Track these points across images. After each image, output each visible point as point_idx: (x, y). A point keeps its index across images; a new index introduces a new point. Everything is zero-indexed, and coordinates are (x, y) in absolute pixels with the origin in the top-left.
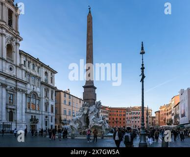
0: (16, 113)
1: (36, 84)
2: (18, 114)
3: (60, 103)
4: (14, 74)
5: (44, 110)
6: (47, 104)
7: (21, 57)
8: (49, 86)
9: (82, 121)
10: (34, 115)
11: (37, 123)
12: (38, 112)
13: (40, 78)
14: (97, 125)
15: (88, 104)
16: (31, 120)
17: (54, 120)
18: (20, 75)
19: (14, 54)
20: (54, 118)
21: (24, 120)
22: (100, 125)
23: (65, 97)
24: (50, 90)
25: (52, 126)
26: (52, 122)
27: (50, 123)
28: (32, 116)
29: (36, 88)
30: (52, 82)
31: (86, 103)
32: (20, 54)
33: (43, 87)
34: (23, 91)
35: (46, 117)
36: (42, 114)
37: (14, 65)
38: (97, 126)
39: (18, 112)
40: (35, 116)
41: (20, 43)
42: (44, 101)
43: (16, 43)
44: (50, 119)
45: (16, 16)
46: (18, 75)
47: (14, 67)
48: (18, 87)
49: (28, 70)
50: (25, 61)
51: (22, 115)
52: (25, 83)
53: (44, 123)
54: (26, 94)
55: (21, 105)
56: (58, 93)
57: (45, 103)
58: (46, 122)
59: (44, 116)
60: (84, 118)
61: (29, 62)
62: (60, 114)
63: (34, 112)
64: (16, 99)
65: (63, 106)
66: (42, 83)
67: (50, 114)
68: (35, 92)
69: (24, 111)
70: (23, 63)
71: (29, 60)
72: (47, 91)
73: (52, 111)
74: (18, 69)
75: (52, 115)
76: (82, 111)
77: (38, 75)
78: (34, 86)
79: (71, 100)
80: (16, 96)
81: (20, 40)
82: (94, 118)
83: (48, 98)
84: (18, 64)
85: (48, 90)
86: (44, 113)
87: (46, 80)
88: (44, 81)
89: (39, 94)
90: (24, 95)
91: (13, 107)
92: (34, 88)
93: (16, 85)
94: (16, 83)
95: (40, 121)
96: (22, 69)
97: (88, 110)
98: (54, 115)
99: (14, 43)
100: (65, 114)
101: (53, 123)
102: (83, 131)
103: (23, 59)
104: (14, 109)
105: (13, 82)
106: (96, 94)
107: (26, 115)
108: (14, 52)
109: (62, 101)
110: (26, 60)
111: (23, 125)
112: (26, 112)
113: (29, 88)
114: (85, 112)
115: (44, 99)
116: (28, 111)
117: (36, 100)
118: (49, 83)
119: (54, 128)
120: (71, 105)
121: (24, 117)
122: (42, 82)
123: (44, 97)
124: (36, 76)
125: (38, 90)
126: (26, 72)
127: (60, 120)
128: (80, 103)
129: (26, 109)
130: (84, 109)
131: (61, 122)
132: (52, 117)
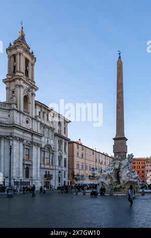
0: (32, 169)
1: (50, 137)
2: (33, 170)
3: (73, 156)
4: (31, 127)
5: (57, 164)
6: (60, 157)
7: (36, 108)
8: (62, 137)
9: (113, 177)
10: (48, 170)
11: (51, 179)
12: (51, 167)
13: (54, 129)
14: (132, 180)
15: (120, 157)
16: (45, 176)
17: (67, 176)
18: (36, 127)
19: (30, 106)
20: (67, 173)
21: (39, 176)
22: (135, 181)
23: (78, 148)
24: (63, 141)
25: (65, 182)
26: (65, 177)
27: (63, 178)
28: (46, 172)
29: (50, 140)
30: (65, 133)
31: (117, 156)
32: (36, 105)
33: (57, 139)
34: (38, 145)
35: (60, 172)
36: (55, 169)
37: (30, 117)
38: (132, 182)
39: (33, 167)
40: (49, 172)
41: (36, 93)
42: (57, 154)
43: (32, 94)
44: (63, 174)
45: (32, 65)
46: (33, 128)
47: (31, 119)
48: (34, 141)
49: (43, 122)
50: (39, 112)
51: (37, 171)
52: (40, 136)
53: (57, 178)
54: (41, 148)
55: (36, 160)
56: (71, 144)
57: (59, 157)
58: (59, 177)
59: (57, 171)
60: (115, 173)
61: (44, 113)
62: (73, 169)
63: (48, 167)
64: (32, 154)
65: (76, 159)
66: (56, 135)
67: (63, 168)
68: (50, 145)
69: (39, 166)
70: (38, 114)
71: (43, 110)
72: (60, 143)
73: (65, 166)
74: (34, 121)
75: (65, 169)
76: (113, 166)
77: (52, 126)
78: (48, 138)
79: (84, 152)
80: (32, 151)
81: (36, 90)
82: (129, 173)
83: (61, 151)
84: (34, 116)
85: (62, 142)
86: (57, 168)
87: (60, 131)
88: (57, 132)
89: (53, 147)
90: (39, 148)
91: (30, 163)
92: (48, 141)
93: (32, 139)
94: (32, 137)
95: (54, 177)
96: (38, 121)
97: (120, 165)
98: (67, 170)
99: (30, 93)
100: (78, 168)
101: (66, 179)
102: (114, 187)
103: (38, 110)
104: (30, 165)
105: (29, 136)
106: (127, 146)
107: (40, 171)
108: (30, 103)
109: (75, 154)
110: (41, 111)
111: (38, 181)
112: (40, 168)
113: (44, 141)
114: (117, 166)
115: (57, 153)
116: (43, 166)
117: (50, 153)
118: (63, 134)
119: (67, 184)
120: (84, 157)
121: (39, 173)
122: (56, 133)
123: (57, 150)
124: (51, 128)
125: (51, 142)
126: (41, 124)
127: (73, 175)
128: (93, 154)
129: (41, 164)
130: (115, 163)
131: (73, 178)
132: (65, 172)
